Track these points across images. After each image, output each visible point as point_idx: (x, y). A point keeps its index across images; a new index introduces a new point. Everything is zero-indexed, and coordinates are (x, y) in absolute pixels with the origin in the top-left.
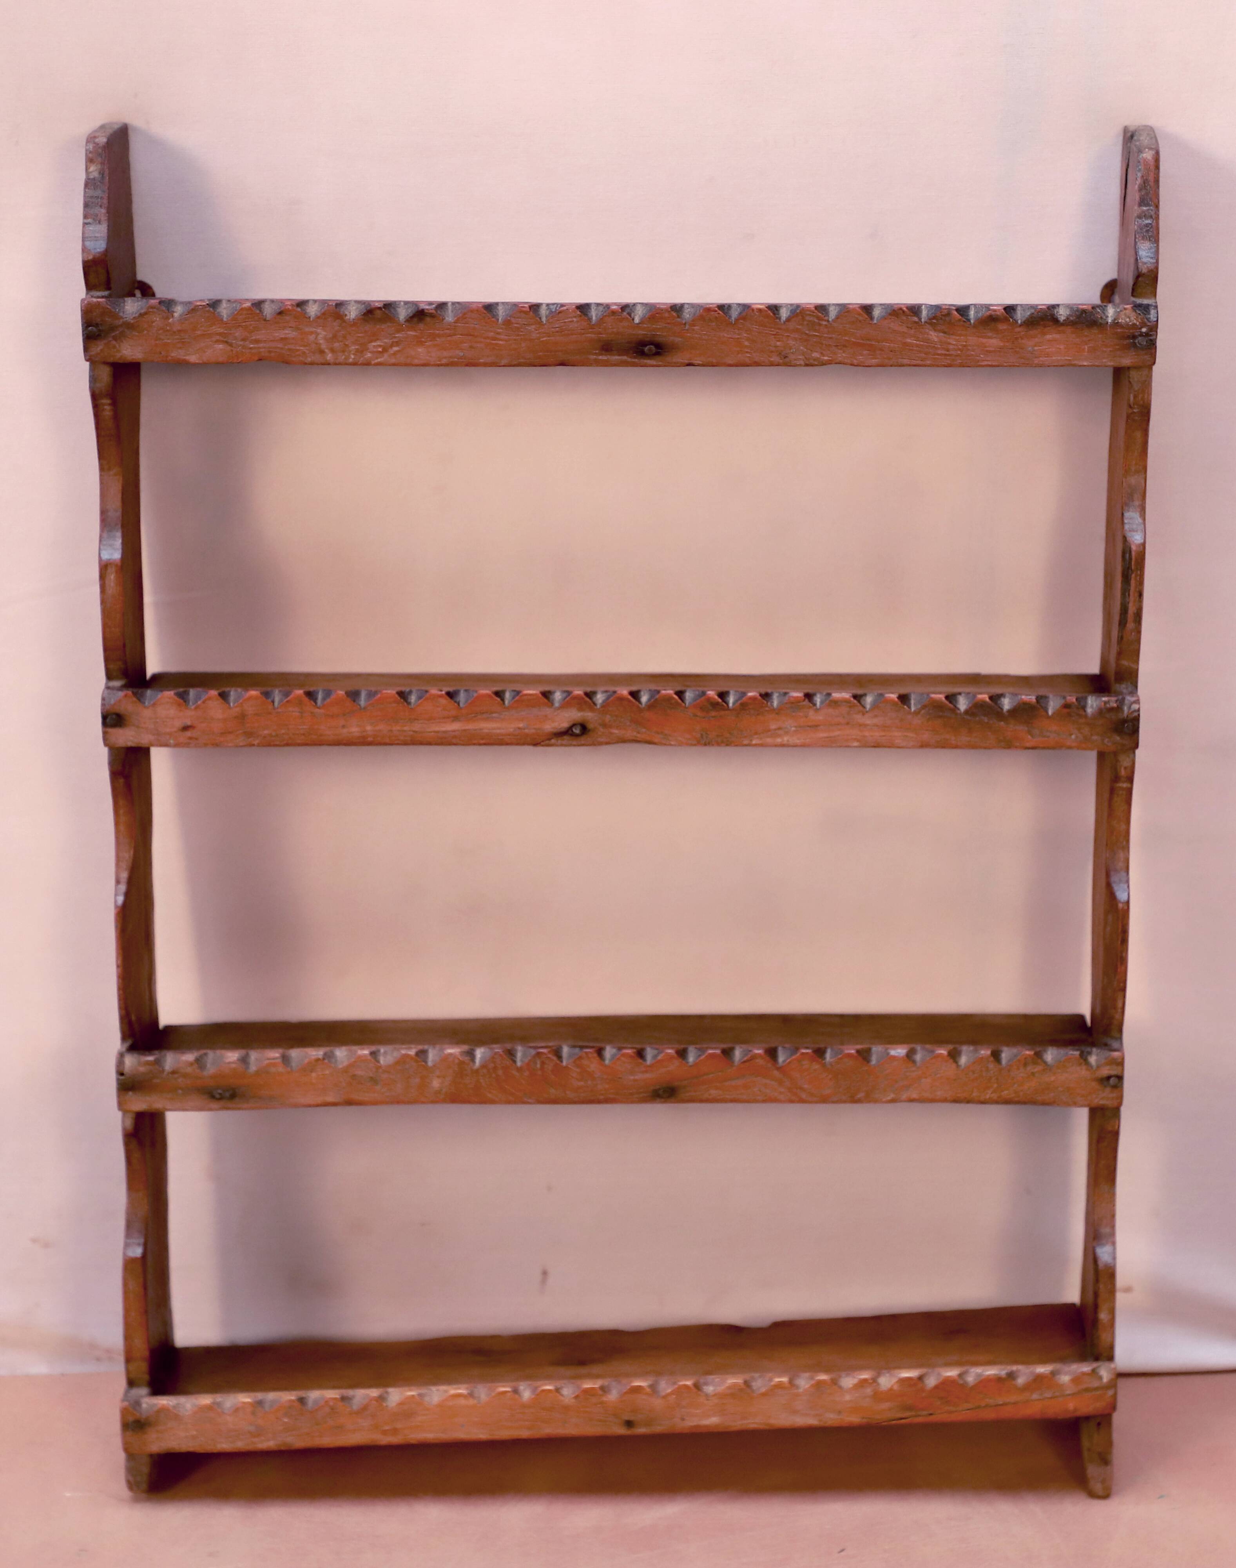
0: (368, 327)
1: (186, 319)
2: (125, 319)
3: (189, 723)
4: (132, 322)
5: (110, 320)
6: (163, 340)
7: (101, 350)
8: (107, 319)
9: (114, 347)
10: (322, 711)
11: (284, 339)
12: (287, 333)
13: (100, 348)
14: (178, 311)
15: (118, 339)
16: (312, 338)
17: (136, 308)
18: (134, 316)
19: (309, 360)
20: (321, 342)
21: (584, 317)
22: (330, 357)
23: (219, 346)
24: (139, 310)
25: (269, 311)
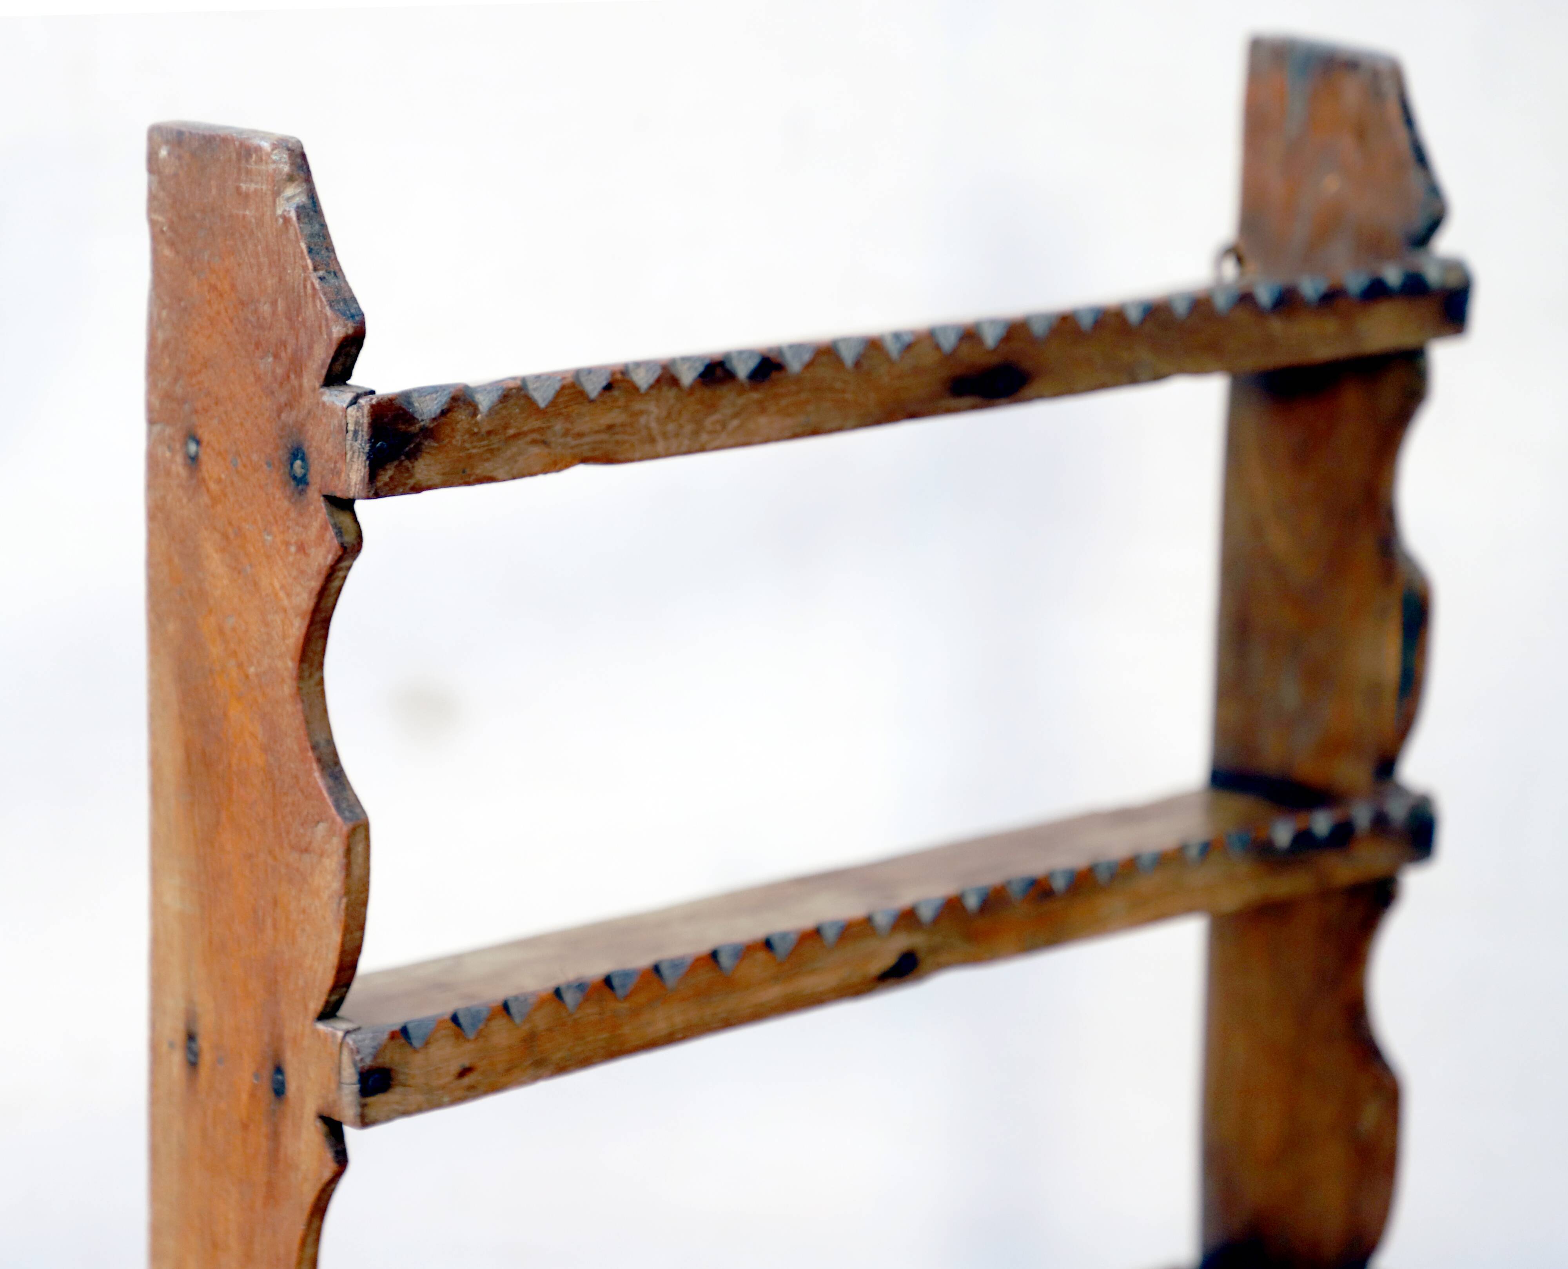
0: (707, 393)
1: (497, 413)
2: (422, 423)
3: (467, 1063)
4: (432, 426)
5: (403, 427)
6: (468, 450)
7: (391, 478)
8: (400, 426)
9: (408, 470)
10: (626, 1005)
11: (610, 428)
12: (615, 417)
13: (390, 473)
14: (484, 403)
15: (413, 455)
16: (643, 420)
17: (436, 402)
18: (433, 416)
19: (637, 455)
20: (653, 425)
21: (937, 347)
22: (660, 446)
23: (535, 450)
24: (440, 404)
25: (593, 388)
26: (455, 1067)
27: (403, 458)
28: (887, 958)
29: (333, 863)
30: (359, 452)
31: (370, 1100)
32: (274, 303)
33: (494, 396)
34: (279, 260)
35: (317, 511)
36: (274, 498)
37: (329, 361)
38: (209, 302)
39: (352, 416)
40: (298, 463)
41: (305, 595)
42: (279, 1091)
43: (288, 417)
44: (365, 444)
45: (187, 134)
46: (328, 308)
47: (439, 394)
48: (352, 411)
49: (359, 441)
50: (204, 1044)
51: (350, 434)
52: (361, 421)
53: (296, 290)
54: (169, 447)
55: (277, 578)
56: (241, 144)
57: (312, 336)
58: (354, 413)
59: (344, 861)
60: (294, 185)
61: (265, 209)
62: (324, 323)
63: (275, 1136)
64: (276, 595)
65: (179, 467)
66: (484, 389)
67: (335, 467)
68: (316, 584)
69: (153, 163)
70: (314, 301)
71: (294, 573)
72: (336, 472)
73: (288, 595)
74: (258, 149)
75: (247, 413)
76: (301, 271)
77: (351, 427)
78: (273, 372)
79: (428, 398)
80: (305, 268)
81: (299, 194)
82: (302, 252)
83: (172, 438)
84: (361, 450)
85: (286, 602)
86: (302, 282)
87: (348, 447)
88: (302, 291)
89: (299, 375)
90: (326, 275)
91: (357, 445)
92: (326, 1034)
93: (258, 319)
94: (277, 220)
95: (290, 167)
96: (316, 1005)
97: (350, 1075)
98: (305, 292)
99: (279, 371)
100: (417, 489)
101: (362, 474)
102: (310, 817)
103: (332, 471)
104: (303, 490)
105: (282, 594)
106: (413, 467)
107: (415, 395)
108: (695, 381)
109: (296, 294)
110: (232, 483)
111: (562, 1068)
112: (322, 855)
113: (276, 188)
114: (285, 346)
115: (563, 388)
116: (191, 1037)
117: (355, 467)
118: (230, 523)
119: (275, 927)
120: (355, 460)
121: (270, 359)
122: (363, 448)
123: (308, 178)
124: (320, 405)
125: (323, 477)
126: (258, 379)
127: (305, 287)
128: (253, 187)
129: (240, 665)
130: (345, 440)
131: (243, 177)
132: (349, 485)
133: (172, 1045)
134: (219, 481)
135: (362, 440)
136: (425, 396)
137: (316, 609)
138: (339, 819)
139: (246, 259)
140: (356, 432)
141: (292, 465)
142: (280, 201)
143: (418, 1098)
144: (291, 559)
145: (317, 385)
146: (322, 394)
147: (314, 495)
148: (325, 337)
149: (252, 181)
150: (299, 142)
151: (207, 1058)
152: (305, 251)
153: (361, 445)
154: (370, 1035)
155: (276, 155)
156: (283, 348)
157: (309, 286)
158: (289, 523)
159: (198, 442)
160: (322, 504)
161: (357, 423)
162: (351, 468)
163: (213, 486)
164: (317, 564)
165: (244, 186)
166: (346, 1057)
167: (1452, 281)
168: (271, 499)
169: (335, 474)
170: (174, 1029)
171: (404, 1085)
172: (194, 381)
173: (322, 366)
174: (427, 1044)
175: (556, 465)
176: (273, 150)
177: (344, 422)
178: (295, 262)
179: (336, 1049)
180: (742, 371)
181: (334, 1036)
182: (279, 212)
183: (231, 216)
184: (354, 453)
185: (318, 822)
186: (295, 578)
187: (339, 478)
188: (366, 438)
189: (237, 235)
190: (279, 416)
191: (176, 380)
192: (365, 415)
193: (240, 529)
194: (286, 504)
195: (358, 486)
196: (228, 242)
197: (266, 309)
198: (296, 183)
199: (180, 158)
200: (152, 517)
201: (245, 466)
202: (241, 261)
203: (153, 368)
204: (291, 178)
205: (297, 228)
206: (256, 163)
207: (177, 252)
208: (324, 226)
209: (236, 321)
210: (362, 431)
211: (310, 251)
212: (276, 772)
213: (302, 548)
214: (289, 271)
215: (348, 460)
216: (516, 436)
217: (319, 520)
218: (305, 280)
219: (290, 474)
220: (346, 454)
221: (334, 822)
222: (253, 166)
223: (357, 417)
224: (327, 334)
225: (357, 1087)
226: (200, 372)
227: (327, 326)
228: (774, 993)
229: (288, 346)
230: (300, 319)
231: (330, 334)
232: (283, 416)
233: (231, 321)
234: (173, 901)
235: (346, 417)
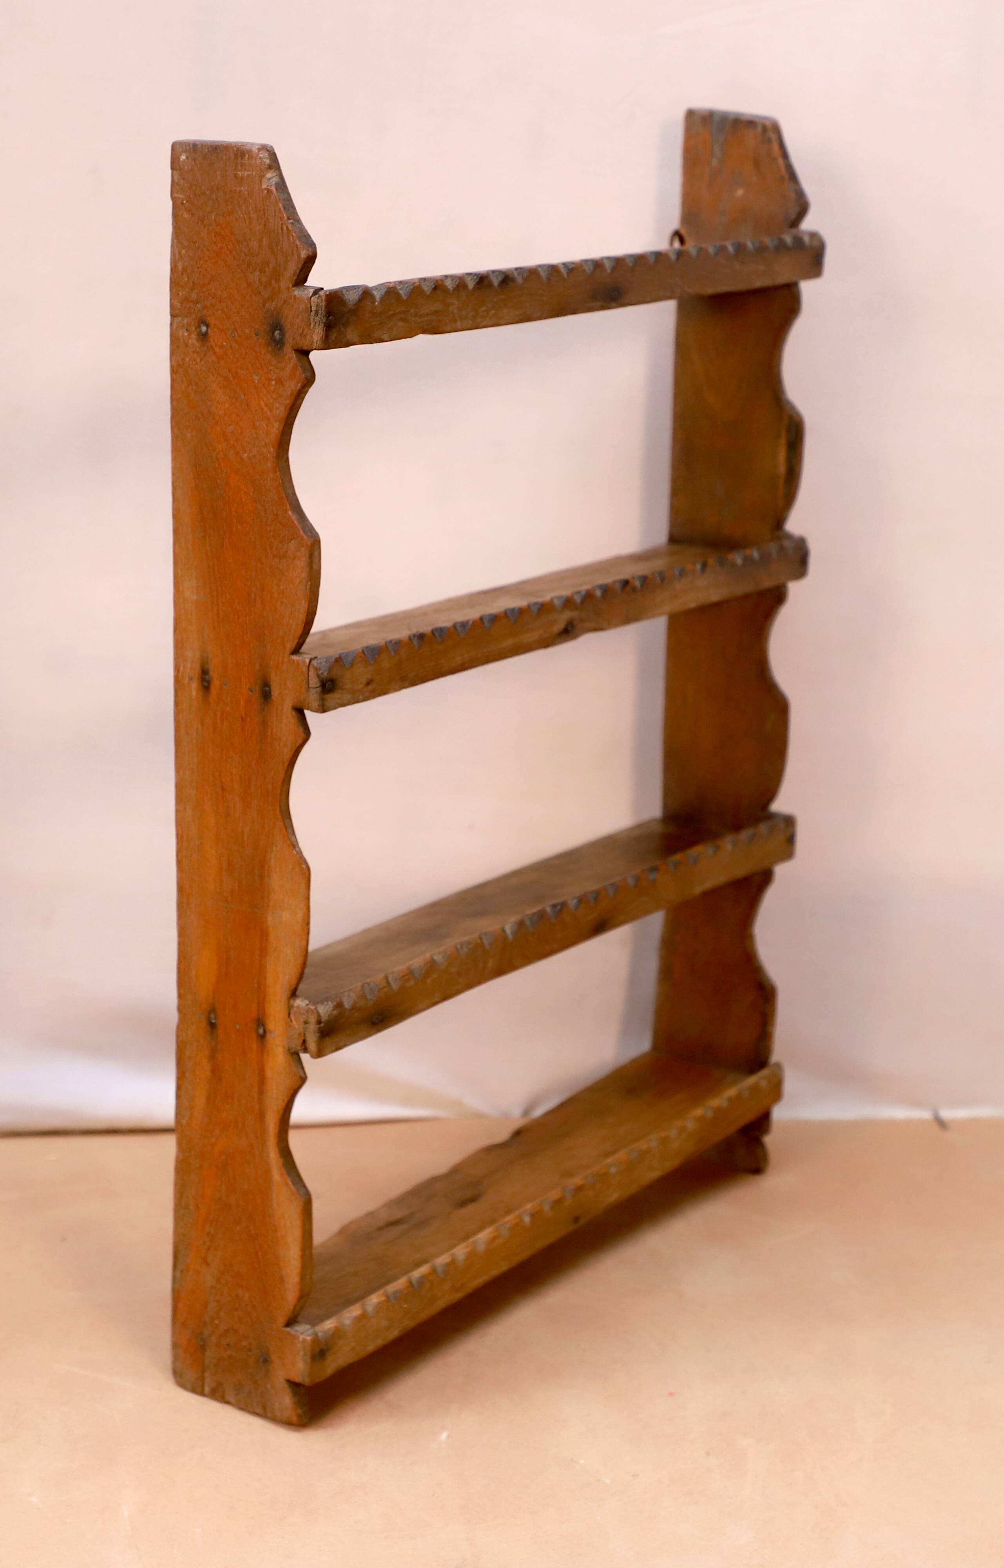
0: (480, 294)
1: (384, 301)
2: (349, 307)
3: (371, 677)
4: (354, 308)
5: (342, 308)
6: (371, 323)
7: (335, 338)
8: (340, 308)
9: (343, 333)
11: (436, 312)
12: (438, 306)
13: (335, 335)
14: (377, 295)
15: (345, 325)
16: (451, 309)
17: (355, 295)
18: (355, 303)
19: (449, 328)
20: (455, 311)
21: (584, 271)
22: (459, 324)
23: (401, 324)
24: (358, 296)
25: (427, 288)
26: (364, 681)
27: (341, 326)
28: (560, 626)
29: (302, 563)
30: (319, 323)
31: (328, 696)
32: (261, 240)
33: (383, 291)
34: (264, 214)
35: (289, 359)
36: (260, 354)
37: (298, 271)
38: (215, 243)
39: (314, 302)
40: (277, 333)
41: (282, 409)
42: (266, 695)
43: (271, 306)
44: (324, 318)
45: (200, 146)
46: (297, 241)
47: (356, 290)
48: (314, 299)
49: (319, 316)
50: (214, 675)
51: (313, 313)
52: (321, 304)
53: (276, 231)
54: (187, 330)
55: (263, 401)
56: (238, 149)
57: (287, 257)
58: (315, 300)
59: (309, 560)
60: (271, 171)
61: (255, 186)
62: (295, 249)
63: (264, 723)
64: (262, 410)
65: (193, 340)
66: (376, 288)
67: (303, 332)
68: (288, 402)
69: (175, 164)
70: (288, 236)
71: (275, 396)
72: (303, 335)
73: (271, 410)
74: (250, 152)
75: (242, 306)
76: (279, 220)
77: (314, 308)
78: (259, 280)
79: (351, 292)
80: (282, 218)
81: (274, 177)
82: (280, 209)
83: (188, 324)
84: (321, 321)
85: (269, 414)
86: (280, 227)
87: (312, 320)
88: (280, 231)
89: (278, 281)
90: (294, 222)
91: (317, 319)
92: (297, 661)
93: (250, 250)
94: (262, 192)
95: (270, 160)
96: (291, 645)
97: (314, 682)
98: (282, 232)
99: (264, 279)
100: (347, 345)
101: (321, 335)
102: (286, 537)
103: (301, 335)
104: (280, 348)
105: (265, 409)
106: (346, 331)
107: (344, 291)
108: (475, 285)
109: (276, 233)
110: (231, 347)
111: (413, 683)
112: (294, 558)
113: (262, 173)
114: (268, 265)
115: (414, 288)
116: (204, 672)
117: (316, 331)
118: (230, 371)
119: (262, 603)
120: (317, 327)
121: (258, 273)
122: (322, 320)
123: (278, 168)
124: (293, 297)
125: (294, 339)
126: (249, 285)
127: (282, 229)
128: (246, 173)
129: (237, 453)
130: (309, 315)
131: (239, 167)
132: (312, 342)
133: (191, 679)
134: (222, 347)
135: (321, 315)
136: (349, 291)
137: (287, 418)
138: (305, 537)
139: (242, 215)
140: (317, 312)
141: (273, 334)
142: (264, 180)
143: (348, 697)
144: (272, 388)
145: (291, 286)
146: (294, 290)
147: (288, 351)
148: (296, 257)
149: (245, 170)
150: (272, 147)
151: (216, 683)
152: (282, 209)
153: (321, 318)
154: (325, 660)
155: (261, 154)
156: (267, 266)
157: (285, 228)
158: (270, 368)
159: (207, 326)
160: (294, 355)
161: (317, 306)
162: (314, 332)
163: (217, 350)
164: (290, 390)
165: (240, 174)
166: (312, 673)
167: (816, 243)
168: (259, 354)
169: (303, 336)
170: (192, 668)
171: (343, 689)
172: (204, 290)
173: (294, 275)
174: (352, 665)
175: (409, 334)
176: (259, 151)
177: (309, 306)
178: (275, 215)
179: (305, 669)
180: (496, 282)
181: (304, 662)
182: (264, 186)
183: (231, 191)
184: (315, 323)
185: (292, 540)
186: (275, 399)
187: (306, 339)
188: (324, 313)
189: (236, 202)
190: (264, 306)
191: (192, 290)
192: (323, 301)
193: (236, 373)
194: (269, 356)
195: (318, 342)
196: (229, 207)
197: (254, 244)
198: (273, 170)
199: (194, 160)
200: (174, 371)
201: (240, 337)
202: (238, 217)
203: (175, 283)
204: (270, 167)
205: (276, 195)
206: (248, 159)
207: (193, 215)
208: (289, 194)
209: (234, 252)
210: (321, 310)
211: (285, 208)
212: (263, 513)
213: (280, 381)
214: (271, 221)
215: (312, 328)
216: (393, 315)
217: (292, 364)
218: (282, 225)
219: (271, 338)
220: (310, 325)
221: (302, 539)
222: (246, 160)
223: (318, 302)
224: (297, 256)
225: (319, 690)
226: (209, 284)
227: (297, 250)
228: (509, 642)
229: (270, 264)
230: (279, 248)
231: (299, 256)
232: (267, 306)
233: (231, 252)
234: (191, 595)
235: (310, 302)
